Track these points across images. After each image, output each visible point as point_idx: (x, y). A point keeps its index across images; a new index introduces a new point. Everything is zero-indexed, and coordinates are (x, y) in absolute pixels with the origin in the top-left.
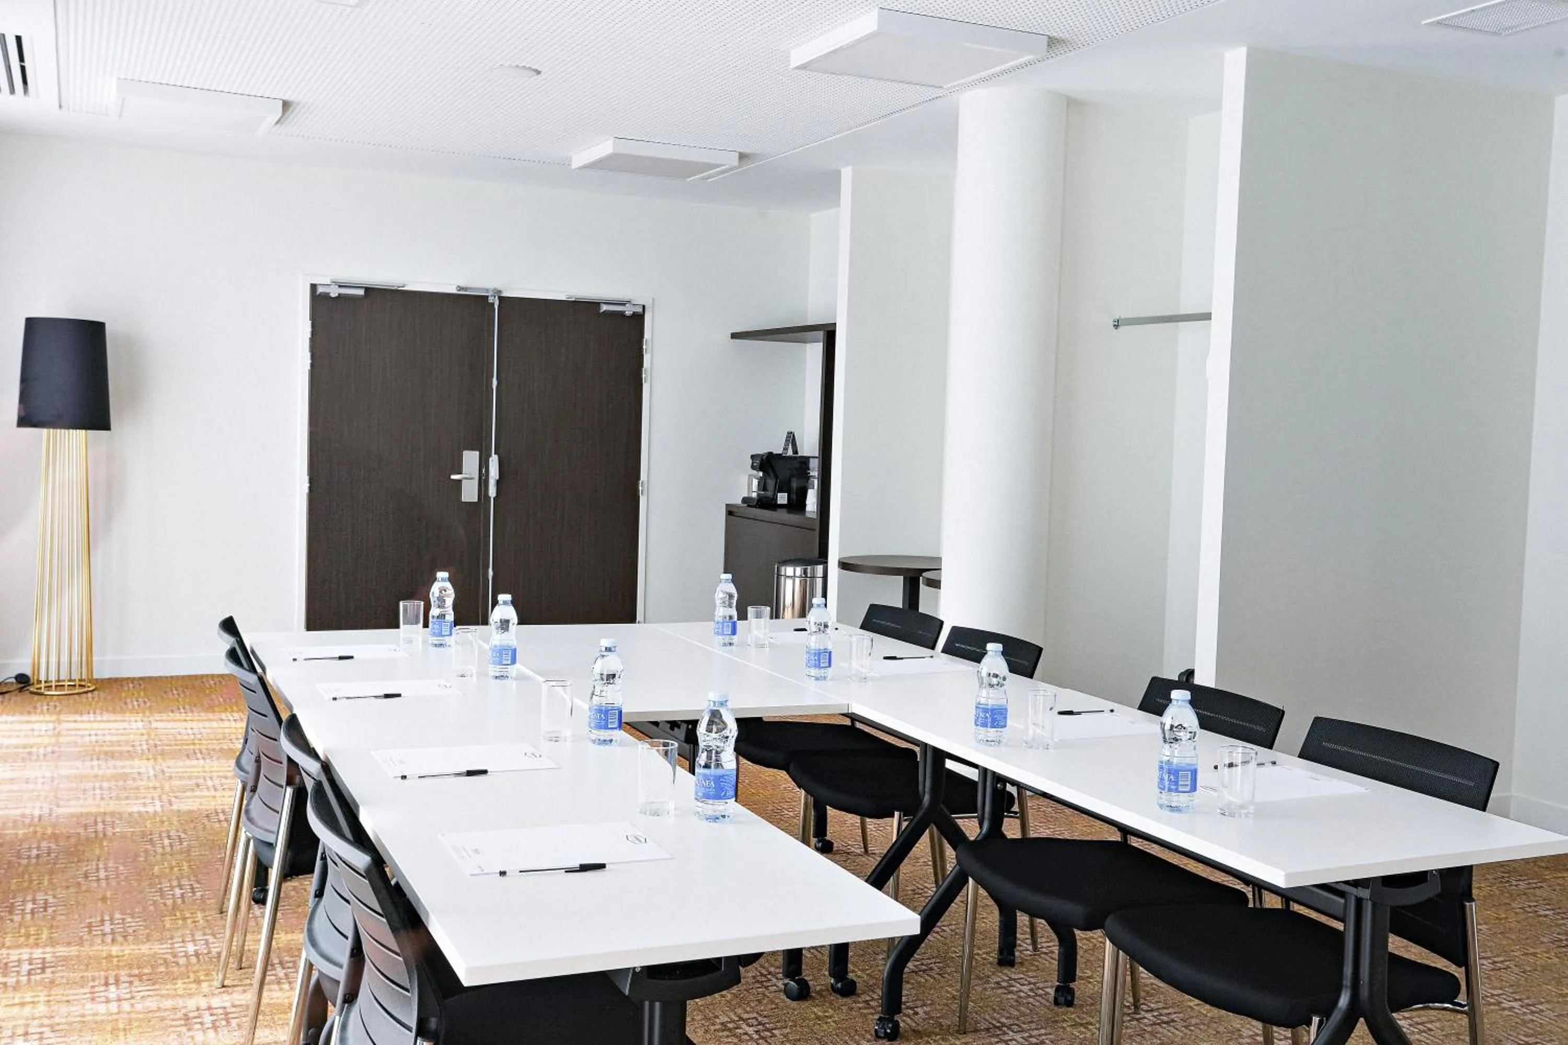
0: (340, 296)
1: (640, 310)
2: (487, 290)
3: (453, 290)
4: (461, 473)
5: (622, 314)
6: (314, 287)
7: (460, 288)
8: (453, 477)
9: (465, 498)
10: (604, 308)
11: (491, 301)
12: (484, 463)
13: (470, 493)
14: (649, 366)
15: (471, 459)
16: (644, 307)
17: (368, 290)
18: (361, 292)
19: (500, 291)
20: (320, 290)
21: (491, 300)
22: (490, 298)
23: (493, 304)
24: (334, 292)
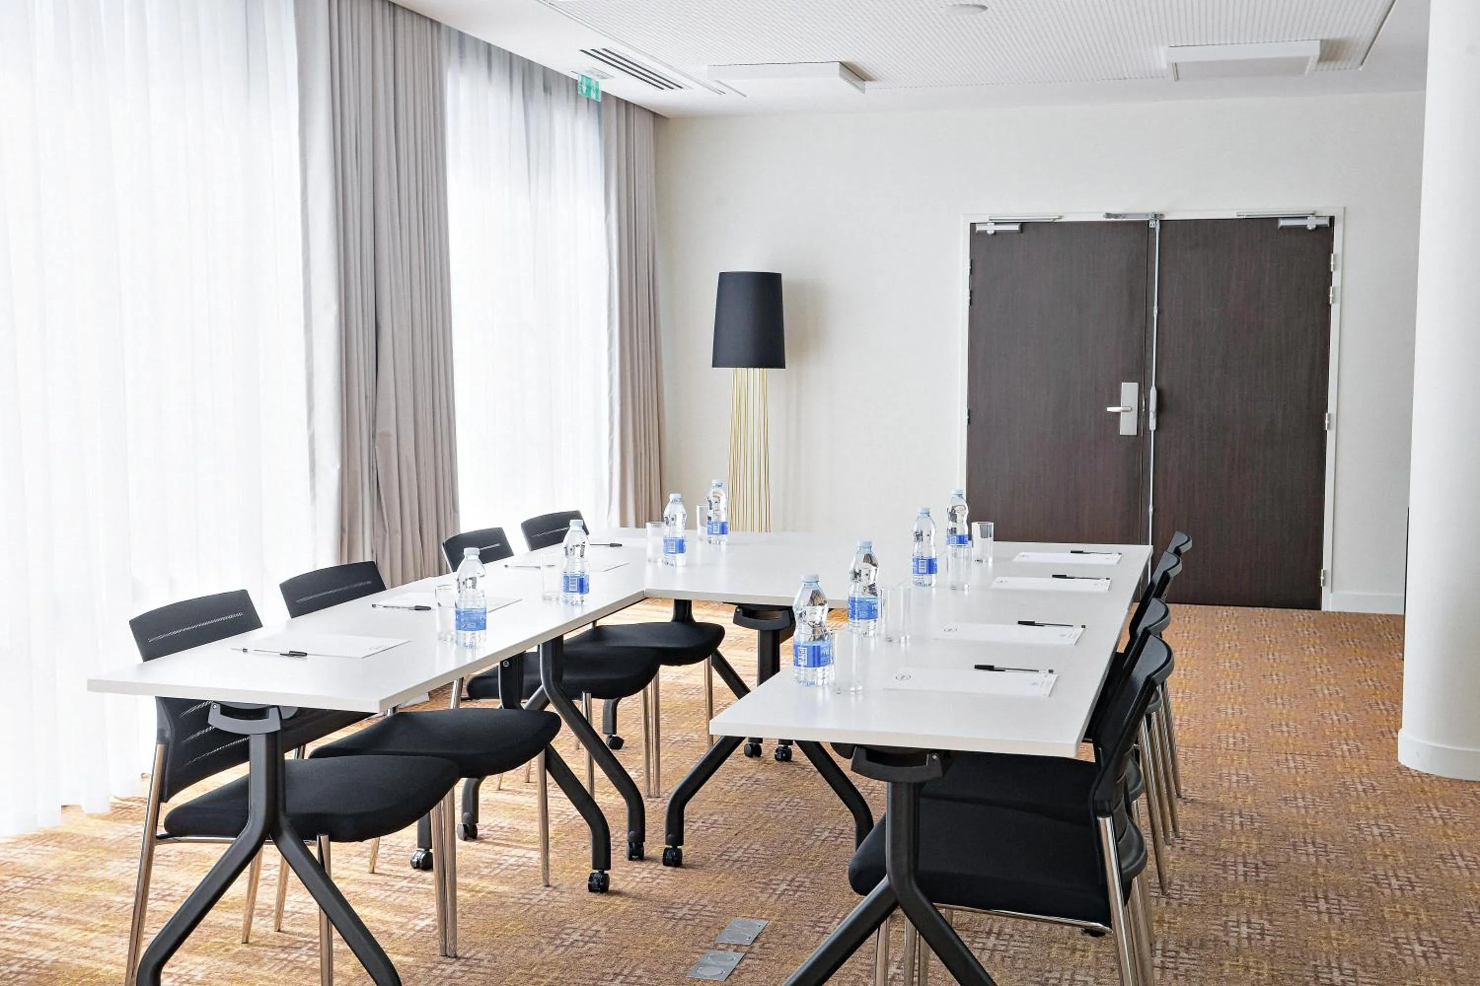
0: (996, 233)
1: (1326, 222)
2: (1147, 215)
3: (1101, 218)
4: (1120, 406)
5: (1305, 227)
6: (973, 225)
7: (1108, 215)
8: (1110, 409)
9: (1123, 432)
10: (1282, 223)
11: (1152, 226)
12: (1143, 393)
13: (1128, 426)
14: (1339, 284)
15: (1129, 391)
16: (1332, 219)
17: (1023, 225)
18: (1016, 228)
19: (1162, 215)
20: (979, 228)
21: (1152, 224)
22: (1151, 223)
23: (1154, 229)
24: (991, 229)
